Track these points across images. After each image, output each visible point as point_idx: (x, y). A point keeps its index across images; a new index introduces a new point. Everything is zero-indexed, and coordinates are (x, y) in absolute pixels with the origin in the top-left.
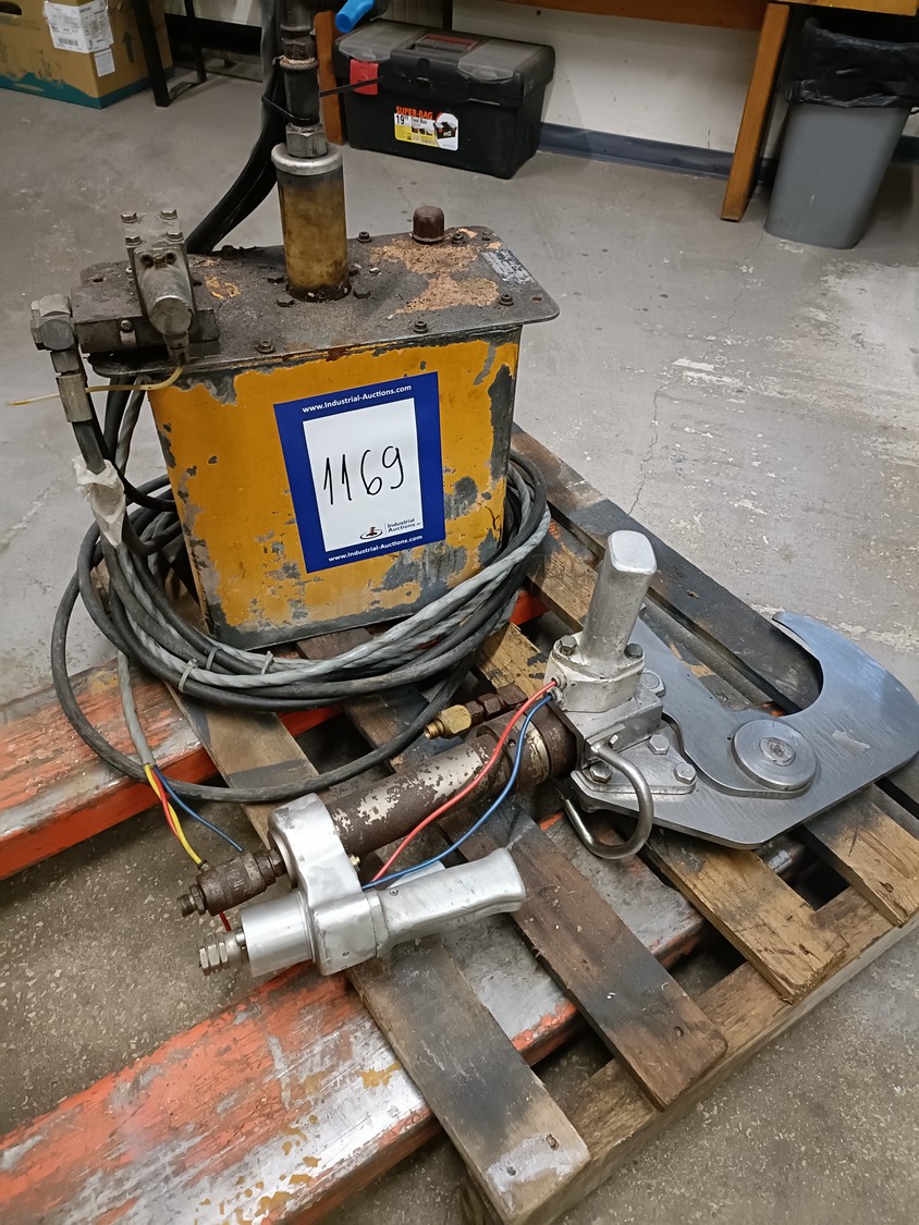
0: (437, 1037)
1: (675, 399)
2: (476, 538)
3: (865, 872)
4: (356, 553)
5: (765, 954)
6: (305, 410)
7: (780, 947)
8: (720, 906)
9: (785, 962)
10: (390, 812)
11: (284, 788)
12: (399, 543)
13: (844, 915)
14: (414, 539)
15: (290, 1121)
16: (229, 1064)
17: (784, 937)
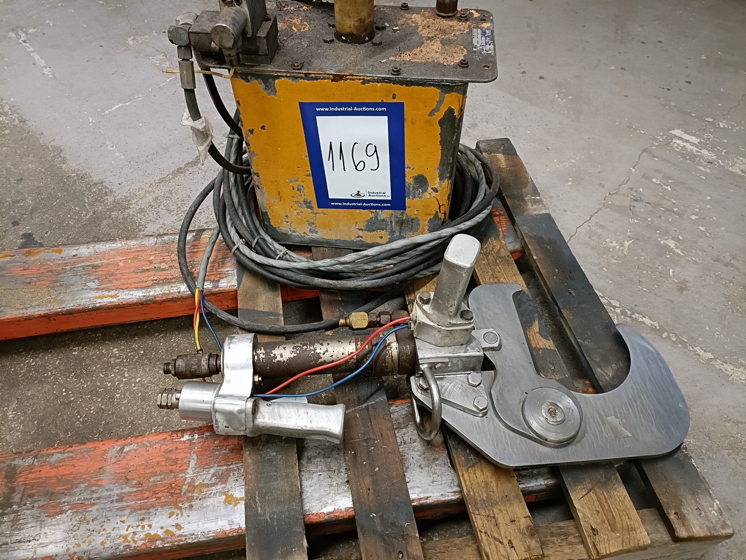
0: (266, 493)
1: (656, 157)
2: (426, 214)
3: (584, 514)
4: (348, 204)
5: (483, 535)
6: (318, 109)
7: (496, 535)
8: (472, 493)
9: (493, 546)
10: (290, 359)
11: (258, 326)
12: (375, 205)
13: (559, 535)
14: (385, 205)
15: (180, 502)
16: (167, 459)
17: (502, 531)
